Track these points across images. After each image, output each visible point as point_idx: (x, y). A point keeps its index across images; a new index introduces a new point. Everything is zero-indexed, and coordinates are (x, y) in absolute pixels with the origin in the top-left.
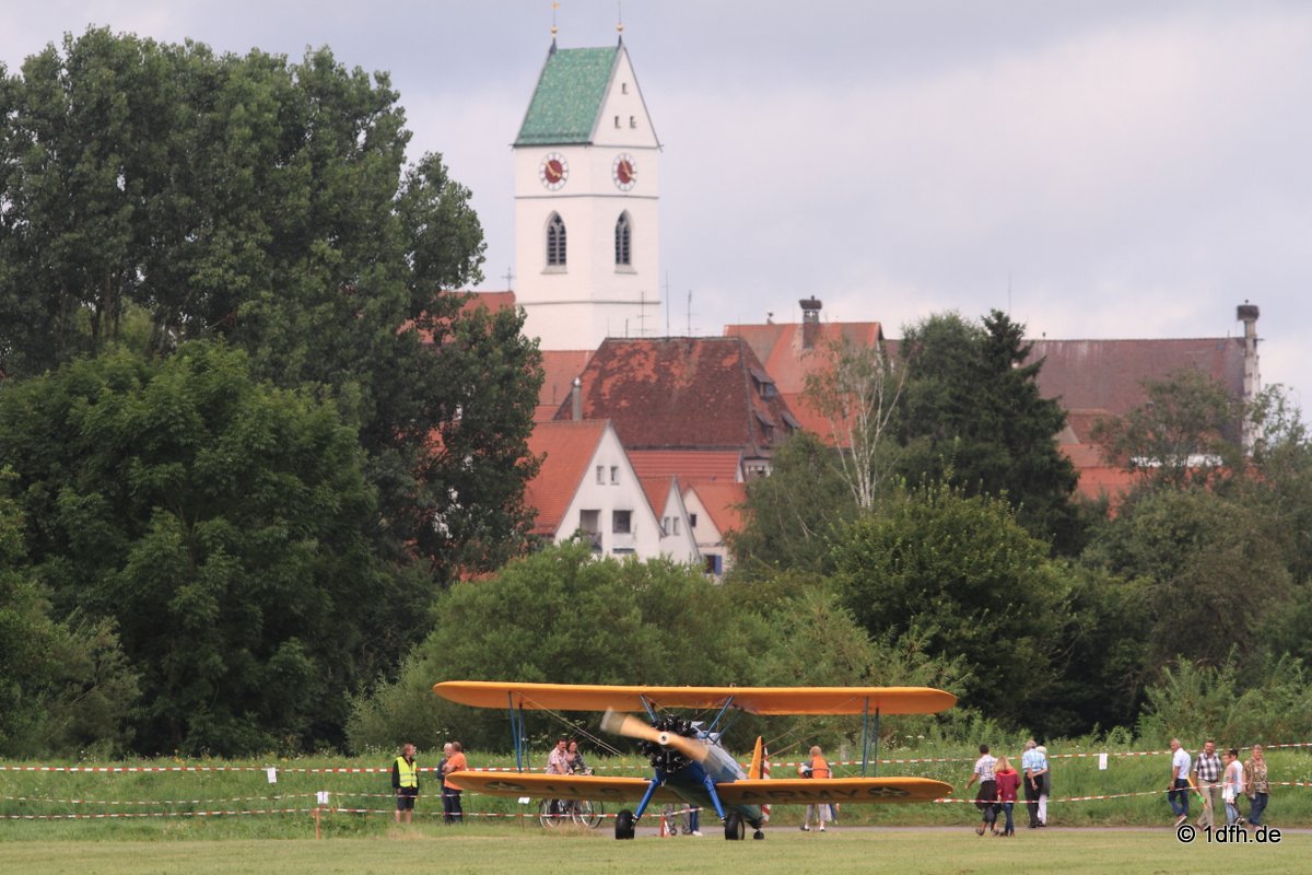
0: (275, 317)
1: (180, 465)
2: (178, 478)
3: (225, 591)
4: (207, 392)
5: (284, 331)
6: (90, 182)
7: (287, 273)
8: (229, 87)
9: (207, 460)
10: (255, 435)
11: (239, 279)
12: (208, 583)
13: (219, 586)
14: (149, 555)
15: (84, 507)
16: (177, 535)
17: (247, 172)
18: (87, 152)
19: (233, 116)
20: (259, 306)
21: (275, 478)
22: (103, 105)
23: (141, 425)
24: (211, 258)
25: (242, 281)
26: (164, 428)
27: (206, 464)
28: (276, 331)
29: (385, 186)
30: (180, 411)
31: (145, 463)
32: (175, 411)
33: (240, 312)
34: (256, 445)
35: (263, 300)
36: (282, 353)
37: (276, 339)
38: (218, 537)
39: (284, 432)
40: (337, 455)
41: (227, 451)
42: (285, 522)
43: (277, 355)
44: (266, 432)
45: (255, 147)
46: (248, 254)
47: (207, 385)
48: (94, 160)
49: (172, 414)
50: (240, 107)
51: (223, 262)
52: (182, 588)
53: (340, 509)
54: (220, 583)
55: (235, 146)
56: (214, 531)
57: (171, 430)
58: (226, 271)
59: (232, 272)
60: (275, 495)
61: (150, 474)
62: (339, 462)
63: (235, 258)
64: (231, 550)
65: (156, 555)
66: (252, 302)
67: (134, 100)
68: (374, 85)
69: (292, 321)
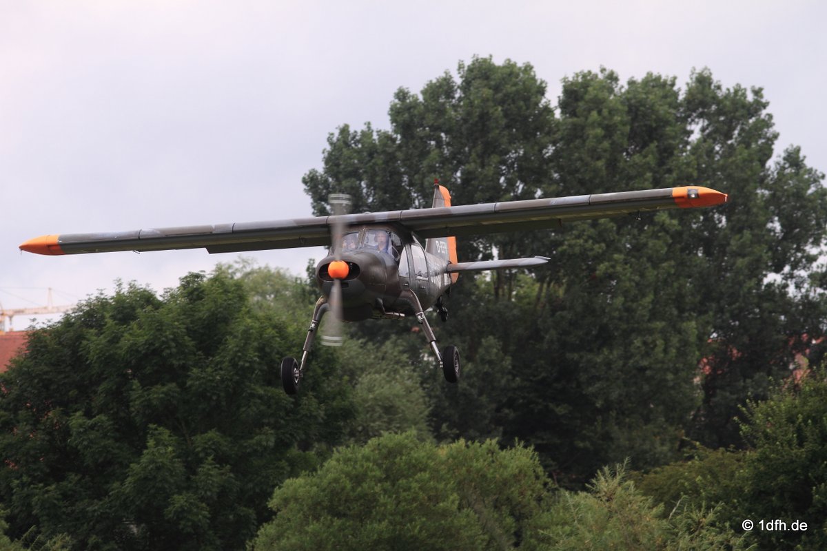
0: (626, 274)
1: (174, 385)
2: (173, 397)
3: (215, 498)
4: (200, 319)
5: (633, 284)
6: (475, 178)
7: (637, 239)
8: (587, 97)
9: (198, 378)
10: (240, 354)
11: (596, 246)
12: (200, 491)
13: (209, 493)
14: (144, 469)
15: (92, 427)
16: (170, 449)
17: (600, 164)
18: (474, 155)
19: (590, 120)
20: (613, 267)
21: (261, 391)
22: (484, 117)
23: (137, 351)
24: (574, 232)
25: (599, 248)
26: (156, 352)
27: (198, 383)
28: (628, 284)
29: (749, 173)
30: (171, 336)
31: (143, 386)
32: (166, 337)
33: (598, 272)
34: (241, 363)
35: (616, 261)
36: (632, 301)
37: (627, 291)
38: (210, 448)
39: (267, 350)
40: (322, 368)
41: (216, 370)
42: (272, 431)
43: (630, 304)
44: (251, 351)
45: (606, 144)
46: (603, 227)
47: (199, 311)
48: (478, 161)
49: (164, 339)
50: (594, 114)
51: (583, 235)
52: (176, 496)
53: (325, 418)
54: (210, 490)
55: (590, 143)
56: (206, 443)
57: (164, 354)
58: (586, 241)
59: (590, 242)
60: (262, 408)
61: (148, 395)
62: (325, 374)
63: (592, 230)
64: (221, 460)
65: (149, 468)
66: (607, 264)
67: (509, 112)
68: (750, 97)
69: (642, 275)
